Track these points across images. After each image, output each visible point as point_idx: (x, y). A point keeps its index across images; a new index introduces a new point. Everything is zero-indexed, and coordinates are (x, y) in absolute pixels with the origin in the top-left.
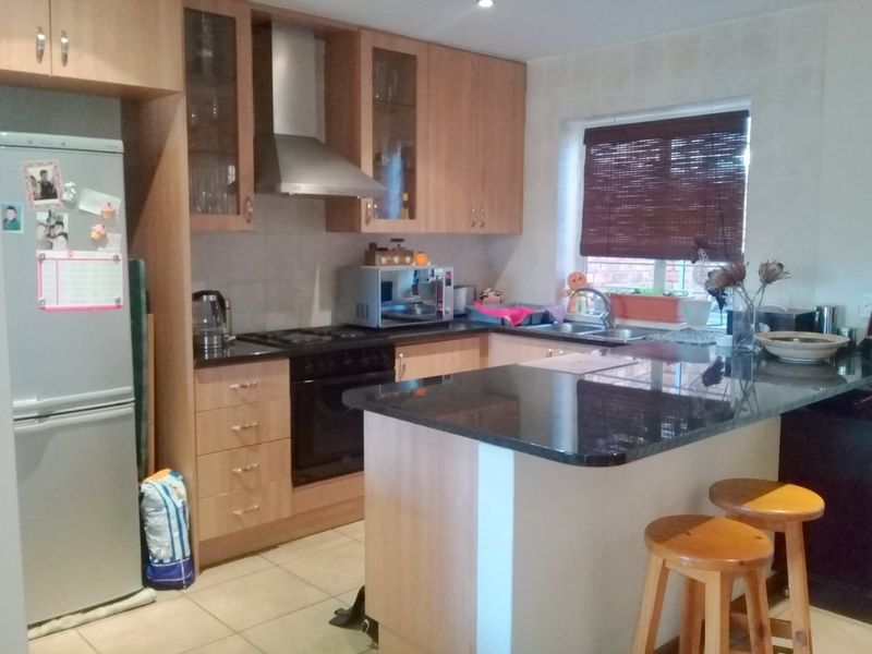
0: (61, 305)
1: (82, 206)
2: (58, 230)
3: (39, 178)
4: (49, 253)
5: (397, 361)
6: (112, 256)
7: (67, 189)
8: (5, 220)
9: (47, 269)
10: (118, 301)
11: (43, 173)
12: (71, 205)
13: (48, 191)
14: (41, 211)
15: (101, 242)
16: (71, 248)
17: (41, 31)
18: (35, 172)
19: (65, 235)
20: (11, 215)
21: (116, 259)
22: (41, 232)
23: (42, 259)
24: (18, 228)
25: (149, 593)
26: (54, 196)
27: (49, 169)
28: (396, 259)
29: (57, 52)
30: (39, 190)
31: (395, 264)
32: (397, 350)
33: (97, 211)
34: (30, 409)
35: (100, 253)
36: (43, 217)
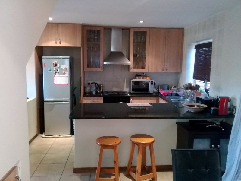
0: (57, 84)
1: (61, 68)
2: (57, 71)
3: (54, 63)
4: (55, 75)
5: (130, 100)
6: (66, 76)
7: (59, 65)
8: (49, 70)
9: (55, 78)
10: (67, 84)
11: (55, 62)
12: (59, 67)
13: (56, 65)
14: (55, 68)
15: (64, 73)
16: (59, 74)
17: (56, 39)
18: (54, 62)
19: (58, 72)
20: (50, 69)
21: (67, 77)
22: (54, 72)
23: (55, 76)
24: (51, 71)
25: (71, 135)
26: (57, 66)
27: (56, 62)
28: (141, 78)
29: (59, 42)
30: (54, 65)
31: (141, 79)
32: (131, 98)
33: (64, 68)
34: (52, 100)
35: (64, 75)
36: (55, 69)
